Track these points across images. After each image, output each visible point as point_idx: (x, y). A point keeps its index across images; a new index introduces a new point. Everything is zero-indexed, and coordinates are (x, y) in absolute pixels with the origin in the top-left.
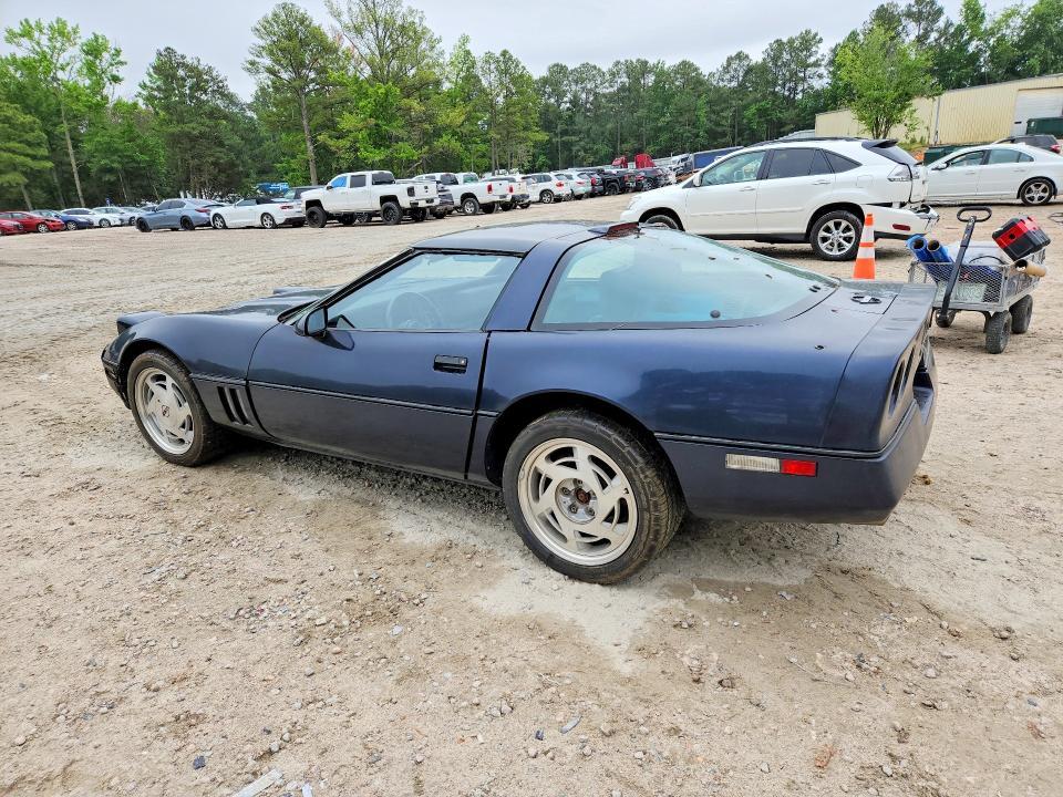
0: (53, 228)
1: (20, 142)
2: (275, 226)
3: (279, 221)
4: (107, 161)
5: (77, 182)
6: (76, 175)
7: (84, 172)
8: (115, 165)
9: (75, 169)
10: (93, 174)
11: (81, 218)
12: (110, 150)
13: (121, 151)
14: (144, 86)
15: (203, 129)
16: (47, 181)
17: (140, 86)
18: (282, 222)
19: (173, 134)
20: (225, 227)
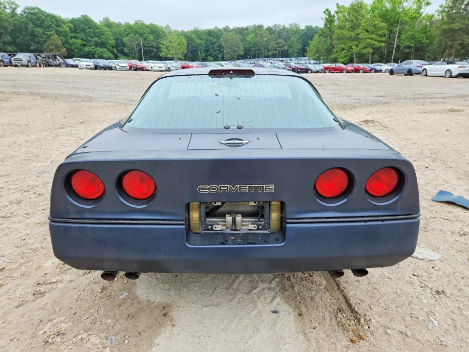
0: (365, 71)
1: (376, 35)
2: (451, 77)
3: (454, 74)
4: (409, 43)
5: (394, 53)
6: (394, 50)
7: (398, 47)
8: (412, 45)
9: (395, 46)
10: (401, 49)
11: (378, 68)
12: (413, 38)
13: (417, 38)
14: (442, 6)
15: (462, 26)
16: (382, 52)
17: (440, 6)
18: (456, 75)
19: (444, 30)
20: (426, 75)
